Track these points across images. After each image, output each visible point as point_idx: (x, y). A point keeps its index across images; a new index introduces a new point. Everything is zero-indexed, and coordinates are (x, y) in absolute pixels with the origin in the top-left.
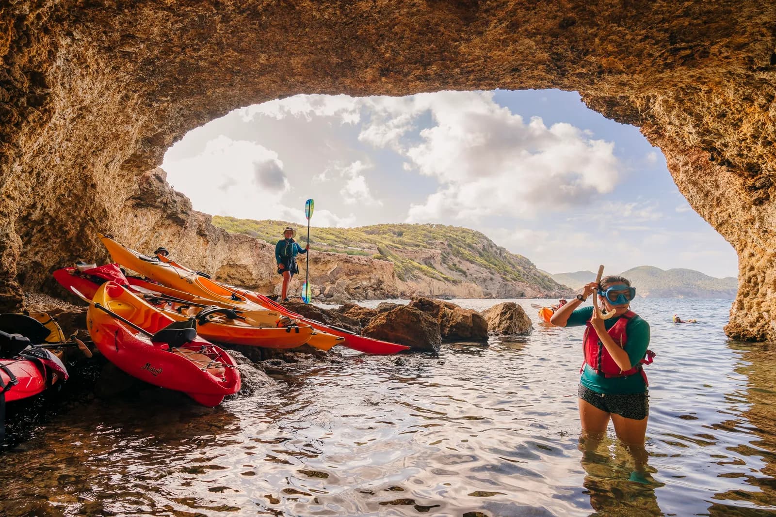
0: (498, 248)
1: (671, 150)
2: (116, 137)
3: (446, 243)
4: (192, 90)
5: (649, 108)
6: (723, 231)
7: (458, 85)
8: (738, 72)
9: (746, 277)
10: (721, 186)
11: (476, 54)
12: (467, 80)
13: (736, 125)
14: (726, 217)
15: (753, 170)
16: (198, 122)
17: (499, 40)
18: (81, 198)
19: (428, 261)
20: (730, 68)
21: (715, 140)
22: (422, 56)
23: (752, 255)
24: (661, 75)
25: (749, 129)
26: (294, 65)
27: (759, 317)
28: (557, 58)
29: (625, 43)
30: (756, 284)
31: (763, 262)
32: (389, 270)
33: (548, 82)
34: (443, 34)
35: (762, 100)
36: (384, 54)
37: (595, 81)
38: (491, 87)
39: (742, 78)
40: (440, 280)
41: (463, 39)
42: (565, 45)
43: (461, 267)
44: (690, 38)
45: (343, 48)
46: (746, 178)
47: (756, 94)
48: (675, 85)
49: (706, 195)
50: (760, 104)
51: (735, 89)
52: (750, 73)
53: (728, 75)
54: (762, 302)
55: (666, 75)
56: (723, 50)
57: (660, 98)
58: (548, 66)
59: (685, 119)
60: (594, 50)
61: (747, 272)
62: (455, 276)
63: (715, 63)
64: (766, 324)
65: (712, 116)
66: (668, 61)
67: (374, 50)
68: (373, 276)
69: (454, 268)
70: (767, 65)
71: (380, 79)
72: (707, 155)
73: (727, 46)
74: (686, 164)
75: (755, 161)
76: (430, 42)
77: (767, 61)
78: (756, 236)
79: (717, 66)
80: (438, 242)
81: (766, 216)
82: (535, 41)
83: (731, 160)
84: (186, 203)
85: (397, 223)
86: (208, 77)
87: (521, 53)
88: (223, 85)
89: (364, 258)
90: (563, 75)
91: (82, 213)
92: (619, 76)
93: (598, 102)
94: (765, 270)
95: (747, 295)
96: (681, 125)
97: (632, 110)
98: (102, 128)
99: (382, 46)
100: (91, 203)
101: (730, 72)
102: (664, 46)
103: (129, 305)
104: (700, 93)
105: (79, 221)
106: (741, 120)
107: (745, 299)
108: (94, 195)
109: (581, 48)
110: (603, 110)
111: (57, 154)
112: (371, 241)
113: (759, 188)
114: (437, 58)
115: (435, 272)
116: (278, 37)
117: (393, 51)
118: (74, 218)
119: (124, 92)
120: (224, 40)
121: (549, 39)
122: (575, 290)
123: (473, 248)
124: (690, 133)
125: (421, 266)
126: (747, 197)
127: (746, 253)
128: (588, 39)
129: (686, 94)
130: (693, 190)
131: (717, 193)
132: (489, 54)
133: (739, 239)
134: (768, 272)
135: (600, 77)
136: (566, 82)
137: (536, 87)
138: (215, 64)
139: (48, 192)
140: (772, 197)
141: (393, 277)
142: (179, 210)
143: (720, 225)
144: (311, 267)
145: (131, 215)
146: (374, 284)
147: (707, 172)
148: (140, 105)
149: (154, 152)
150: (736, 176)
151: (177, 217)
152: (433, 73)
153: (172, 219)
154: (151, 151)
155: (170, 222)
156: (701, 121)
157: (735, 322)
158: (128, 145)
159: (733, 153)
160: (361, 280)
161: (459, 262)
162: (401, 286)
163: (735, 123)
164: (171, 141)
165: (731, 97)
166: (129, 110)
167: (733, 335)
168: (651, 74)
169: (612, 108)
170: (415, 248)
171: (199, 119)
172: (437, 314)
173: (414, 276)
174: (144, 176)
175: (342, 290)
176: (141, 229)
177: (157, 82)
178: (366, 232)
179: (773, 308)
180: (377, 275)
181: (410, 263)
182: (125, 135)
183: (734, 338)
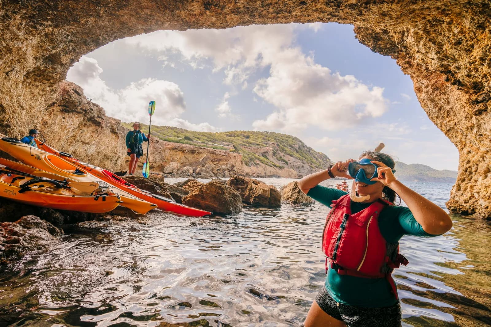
0: (307, 148)
1: (418, 76)
2: (10, 51)
3: (276, 143)
4: (66, 17)
5: (403, 41)
6: (450, 135)
7: (262, 18)
9: (464, 168)
10: (451, 102)
12: (268, 13)
13: (469, 50)
14: (453, 125)
15: (477, 87)
16: (87, 49)
19: (264, 154)
21: (451, 64)
23: (469, 152)
24: (414, 6)
25: (479, 53)
27: (472, 196)
30: (471, 173)
31: (477, 158)
32: (239, 159)
33: (328, 15)
37: (363, 12)
38: (286, 20)
39: (479, 7)
40: (271, 166)
43: (285, 159)
46: (471, 94)
48: (424, 18)
49: (440, 109)
51: (472, 18)
53: (468, 6)
54: (474, 186)
55: (418, 7)
57: (412, 30)
59: (429, 48)
61: (465, 165)
62: (280, 164)
64: (476, 201)
65: (450, 44)
68: (228, 162)
69: (281, 159)
71: (205, 13)
72: (444, 77)
74: (427, 86)
75: (480, 80)
78: (474, 138)
80: (271, 143)
81: (483, 124)
83: (461, 80)
84: (100, 110)
85: (246, 130)
88: (92, 16)
89: (223, 152)
90: (339, 6)
92: (381, 6)
93: (367, 38)
94: (478, 163)
95: (463, 180)
96: (427, 52)
97: (391, 44)
104: (443, 25)
106: (472, 46)
107: (462, 183)
110: (370, 44)
112: (230, 141)
113: (480, 102)
115: (269, 161)
123: (292, 147)
124: (433, 59)
125: (260, 157)
126: (470, 109)
127: (465, 151)
129: (432, 26)
130: (431, 105)
131: (447, 108)
133: (461, 141)
134: (481, 164)
135: (366, 8)
136: (341, 14)
137: (320, 20)
140: (489, 108)
141: (242, 163)
142: (96, 116)
143: (448, 131)
144: (189, 156)
145: (59, 117)
146: (230, 168)
147: (442, 92)
148: (25, 25)
149: (55, 69)
150: (463, 93)
151: (95, 120)
152: (242, 6)
153: (92, 121)
154: (52, 68)
155: (90, 123)
156: (441, 48)
157: (454, 199)
158: (24, 59)
159: (463, 74)
160: (221, 165)
161: (283, 155)
162: (246, 169)
163: (468, 49)
164: (69, 61)
165: (468, 26)
166: (15, 29)
167: (452, 208)
168: (407, 5)
169: (377, 42)
170: (257, 146)
171: (86, 45)
172: (246, 188)
173: (255, 163)
174: (64, 90)
175: (209, 170)
176: (68, 127)
177: (31, 6)
178: (227, 135)
179: (482, 190)
180: (231, 162)
181: (253, 155)
182: (18, 50)
183: (452, 210)
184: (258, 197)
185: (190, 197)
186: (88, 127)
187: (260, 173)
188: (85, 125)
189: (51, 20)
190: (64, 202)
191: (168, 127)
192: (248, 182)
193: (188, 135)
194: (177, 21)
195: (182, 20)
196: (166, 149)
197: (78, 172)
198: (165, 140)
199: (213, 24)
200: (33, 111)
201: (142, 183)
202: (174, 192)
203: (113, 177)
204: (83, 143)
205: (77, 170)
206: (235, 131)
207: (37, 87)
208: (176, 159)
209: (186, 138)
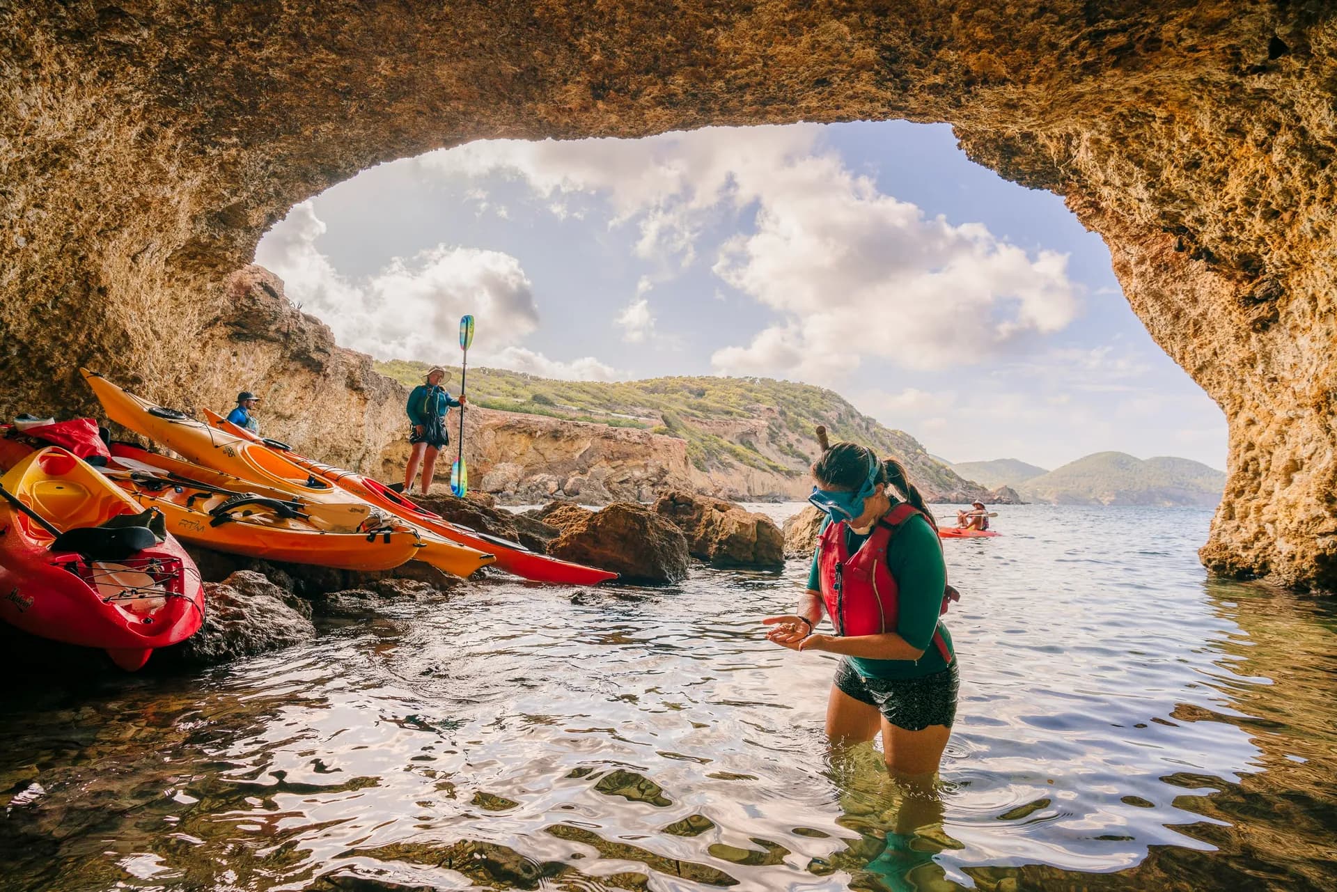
0: (863, 419)
1: (1117, 237)
2: (145, 207)
3: (776, 409)
4: (273, 125)
5: (1070, 156)
6: (1205, 381)
7: (729, 114)
8: (1215, 78)
9: (1241, 463)
10: (1200, 299)
11: (747, 51)
12: (743, 103)
13: (1218, 181)
14: (1209, 354)
15: (1250, 266)
16: (308, 190)
17: (784, 23)
18: (79, 311)
19: (746, 439)
20: (1201, 71)
21: (1183, 213)
22: (656, 58)
23: (1252, 422)
24: (1079, 87)
25: (1240, 189)
26: (443, 80)
27: (1259, 532)
28: (891, 57)
29: (1005, 22)
30: (1257, 474)
31: (1269, 435)
32: (679, 452)
33: (883, 106)
34: (684, 13)
35: (1259, 132)
36: (589, 55)
37: (963, 100)
38: (786, 117)
39: (1224, 90)
40: (764, 470)
41: (720, 23)
42: (902, 30)
43: (801, 449)
44: (1121, 10)
45: (518, 44)
46: (1240, 282)
47: (1250, 121)
48: (1109, 109)
49: (1177, 317)
50: (1256, 140)
51: (1214, 113)
52: (1237, 79)
53: (1199, 86)
54: (1264, 505)
55: (1087, 86)
56: (1184, 32)
57: (1086, 135)
58: (878, 73)
59: (1130, 174)
60: (951, 39)
61: (1242, 453)
62: (790, 463)
63: (1173, 61)
64: (1270, 544)
65: (1176, 166)
66: (1089, 59)
67: (572, 47)
68: (650, 462)
69: (790, 451)
70: (1264, 61)
71: (595, 105)
72: (1174, 240)
73: (1191, 26)
74: (1142, 261)
75: (1253, 249)
76: (663, 29)
77: (1263, 52)
78: (1259, 387)
79: (1177, 66)
80: (763, 407)
81: (1274, 352)
82: (848, 24)
83: (1212, 250)
84: (322, 333)
85: (695, 374)
86: (295, 101)
87: (827, 48)
88: (329, 118)
89: (635, 432)
90: (905, 89)
91: (82, 338)
92: (1000, 89)
93: (986, 149)
94: (1272, 449)
95: (1240, 493)
96: (1125, 185)
97: (1044, 163)
98: (110, 188)
99: (582, 40)
100: (98, 321)
101: (1201, 80)
102: (1076, 28)
103: (78, 488)
104: (1153, 124)
105: (75, 352)
106: (1225, 172)
107: (1237, 501)
108: (105, 306)
109: (929, 34)
110: (994, 162)
111: (17, 229)
112: (652, 404)
113: (1261, 301)
114: (682, 62)
115: (758, 456)
116: (398, 23)
117: (603, 49)
118: (66, 345)
119: (144, 124)
120: (305, 27)
121: (872, 20)
122: (991, 490)
123: (822, 418)
124: (1141, 200)
125: (734, 447)
126: (1243, 318)
127: (1242, 419)
128: (940, 16)
129: (1130, 126)
130: (1154, 308)
131: (1194, 313)
132: (769, 51)
133: (1230, 394)
134: (1277, 452)
135: (970, 92)
136: (913, 103)
137: (866, 116)
138: (300, 75)
139: (10, 299)
140: (1282, 315)
141: (686, 464)
142: (312, 347)
143: (1200, 370)
144: (547, 446)
145: (225, 352)
146: (654, 475)
147: (1177, 274)
148: (182, 150)
149: (233, 239)
150: (1223, 280)
151: (309, 358)
152: (680, 91)
153: (301, 360)
154: (227, 237)
155: (298, 365)
156: (1157, 176)
157: (1218, 540)
158: (171, 222)
159: (1214, 236)
160: (631, 468)
161: (798, 440)
162: (698, 480)
163: (1216, 178)
164: (263, 221)
165: (1207, 129)
166: (161, 159)
167: (1213, 563)
168: (1061, 85)
169: (1009, 158)
170: (725, 417)
171: (307, 182)
172: (699, 520)
173: (721, 463)
174: (239, 286)
175: (599, 484)
176: (244, 377)
177: (203, 108)
178: (645, 389)
179: (1281, 515)
180: (657, 460)
181: (716, 441)
182: (162, 204)
183: (1215, 568)
184: (727, 542)
185: (566, 540)
186: (292, 375)
187: (734, 488)
188: (285, 370)
189: (239, 135)
190: (305, 545)
191: (490, 371)
192: (702, 506)
193: (541, 390)
194: (527, 124)
195: (540, 121)
196: (485, 427)
197: (314, 484)
198: (484, 406)
199: (612, 129)
200: (175, 340)
201: (452, 509)
202: (524, 532)
203: (386, 494)
204: (279, 416)
205: (310, 479)
206: (666, 378)
207: (187, 282)
208: (512, 454)
209: (537, 398)
